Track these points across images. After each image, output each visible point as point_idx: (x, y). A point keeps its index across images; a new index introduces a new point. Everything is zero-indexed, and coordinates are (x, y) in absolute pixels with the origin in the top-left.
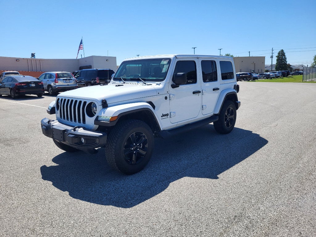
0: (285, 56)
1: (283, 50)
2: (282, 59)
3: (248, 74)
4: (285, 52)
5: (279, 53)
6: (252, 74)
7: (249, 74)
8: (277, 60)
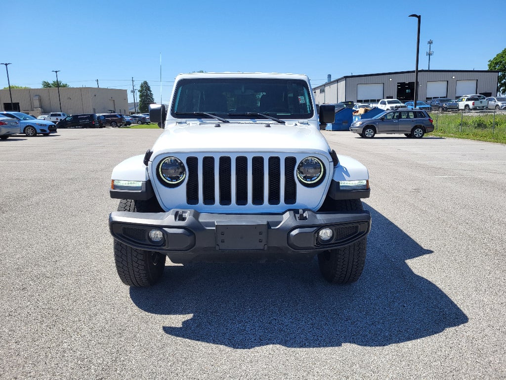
0: (150, 91)
1: (147, 82)
2: (147, 95)
3: (118, 117)
4: (149, 84)
5: (142, 86)
6: (123, 117)
7: (120, 117)
8: (141, 96)
